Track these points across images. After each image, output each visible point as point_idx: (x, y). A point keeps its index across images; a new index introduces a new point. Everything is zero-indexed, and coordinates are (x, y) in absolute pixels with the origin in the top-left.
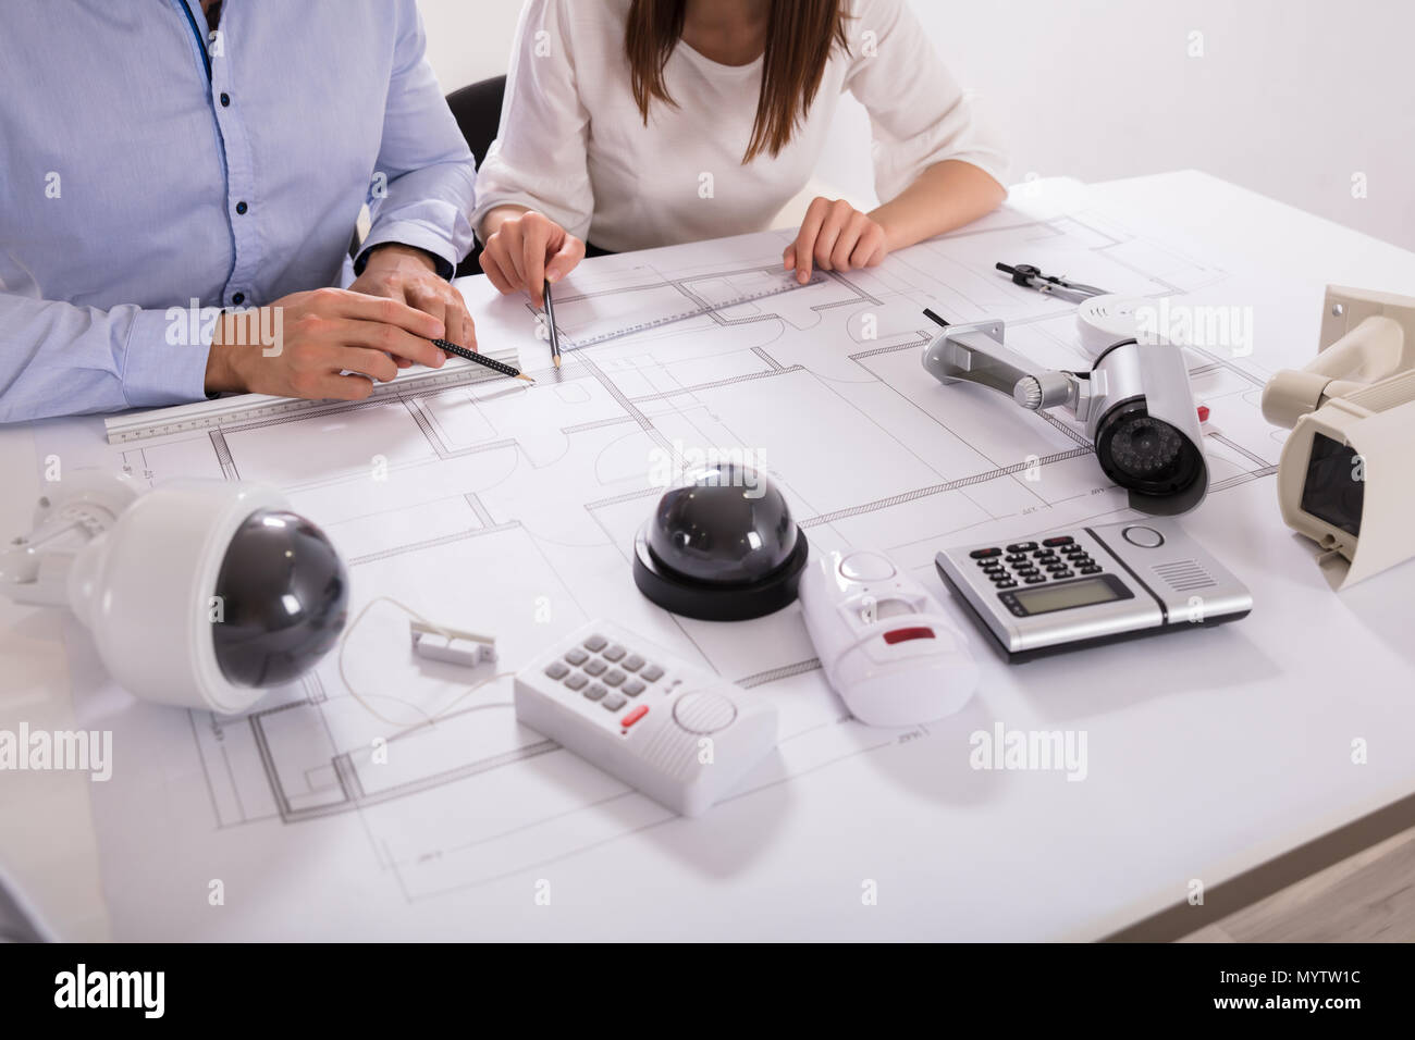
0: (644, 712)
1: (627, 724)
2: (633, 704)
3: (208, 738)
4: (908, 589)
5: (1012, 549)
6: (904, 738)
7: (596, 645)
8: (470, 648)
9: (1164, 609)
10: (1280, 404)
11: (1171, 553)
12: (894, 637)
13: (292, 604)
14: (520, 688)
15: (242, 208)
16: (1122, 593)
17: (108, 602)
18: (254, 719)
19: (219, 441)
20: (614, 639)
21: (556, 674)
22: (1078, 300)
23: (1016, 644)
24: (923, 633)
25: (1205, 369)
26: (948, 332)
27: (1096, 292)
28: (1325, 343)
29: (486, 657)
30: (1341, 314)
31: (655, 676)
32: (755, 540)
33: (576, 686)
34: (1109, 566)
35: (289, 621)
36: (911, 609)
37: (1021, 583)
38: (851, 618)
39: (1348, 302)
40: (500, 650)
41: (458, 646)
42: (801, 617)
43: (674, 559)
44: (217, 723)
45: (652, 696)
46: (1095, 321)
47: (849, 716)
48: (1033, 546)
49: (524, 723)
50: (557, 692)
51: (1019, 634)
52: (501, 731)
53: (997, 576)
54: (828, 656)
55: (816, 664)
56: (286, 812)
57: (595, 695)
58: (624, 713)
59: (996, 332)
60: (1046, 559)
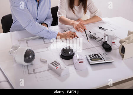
0: (58, 67)
1: (57, 68)
2: (57, 67)
4: (82, 58)
5: (92, 55)
7: (55, 61)
9: (105, 61)
10: (121, 42)
11: (106, 56)
12: (80, 62)
13: (30, 57)
14: (48, 65)
16: (101, 59)
17: (16, 56)
18: (27, 66)
21: (51, 63)
22: (105, 30)
23: (91, 63)
24: (83, 62)
25: (116, 38)
27: (107, 30)
28: (128, 36)
29: (46, 62)
30: (129, 33)
31: (59, 64)
32: (70, 53)
33: (53, 65)
34: (101, 57)
36: (82, 60)
37: (92, 58)
38: (77, 60)
41: (44, 61)
42: (73, 60)
43: (62, 54)
44: (24, 66)
45: (59, 66)
46: (105, 33)
47: (76, 69)
48: (94, 55)
49: (49, 67)
50: (51, 65)
52: (47, 68)
53: (90, 57)
55: (74, 64)
56: (29, 73)
58: (56, 67)
60: (95, 56)
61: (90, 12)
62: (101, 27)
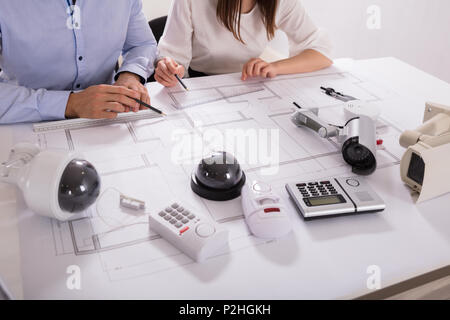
0: (187, 229)
1: (181, 232)
2: (184, 226)
3: (56, 227)
4: (274, 195)
5: (310, 184)
6: (268, 242)
7: (175, 206)
8: (137, 204)
9: (356, 207)
10: (405, 141)
11: (360, 189)
12: (267, 211)
13: (83, 188)
14: (150, 217)
15: (80, 58)
16: (343, 200)
17: (28, 184)
18: (70, 222)
19: (68, 133)
20: (181, 205)
21: (162, 214)
22: (346, 101)
23: (306, 215)
24: (277, 210)
25: (385, 126)
26: (300, 110)
27: (353, 99)
28: (425, 120)
29: (142, 207)
30: (430, 111)
31: (192, 218)
32: (228, 176)
33: (167, 219)
34: (340, 191)
35: (81, 193)
36: (274, 201)
37: (311, 195)
38: (255, 203)
39: (433, 108)
40: (146, 205)
41: (134, 203)
42: (241, 201)
43: (203, 181)
44: (59, 223)
45: (191, 224)
46: (349, 109)
47: (252, 234)
48: (317, 183)
49: (151, 229)
50: (161, 220)
51: (308, 212)
52: (144, 231)
53: (303, 192)
54: (247, 214)
55: (243, 217)
56: (77, 252)
57: (173, 222)
58: (181, 228)
59: (315, 111)
60: (320, 188)
61: (292, 37)
62: (333, 90)
